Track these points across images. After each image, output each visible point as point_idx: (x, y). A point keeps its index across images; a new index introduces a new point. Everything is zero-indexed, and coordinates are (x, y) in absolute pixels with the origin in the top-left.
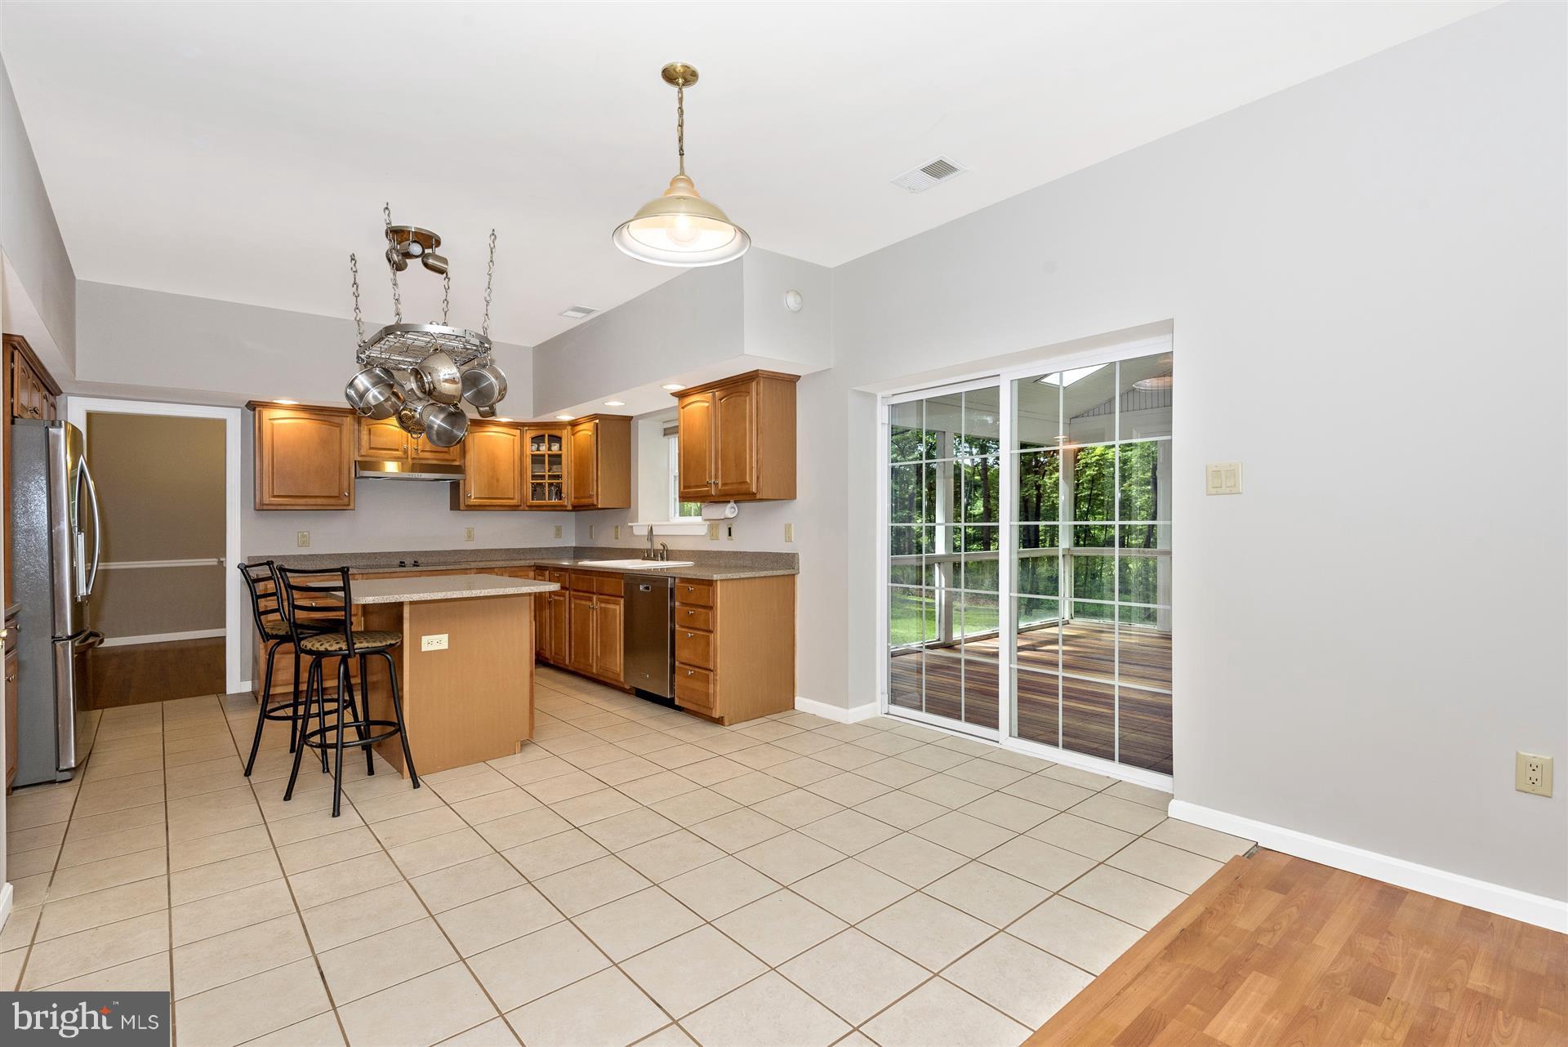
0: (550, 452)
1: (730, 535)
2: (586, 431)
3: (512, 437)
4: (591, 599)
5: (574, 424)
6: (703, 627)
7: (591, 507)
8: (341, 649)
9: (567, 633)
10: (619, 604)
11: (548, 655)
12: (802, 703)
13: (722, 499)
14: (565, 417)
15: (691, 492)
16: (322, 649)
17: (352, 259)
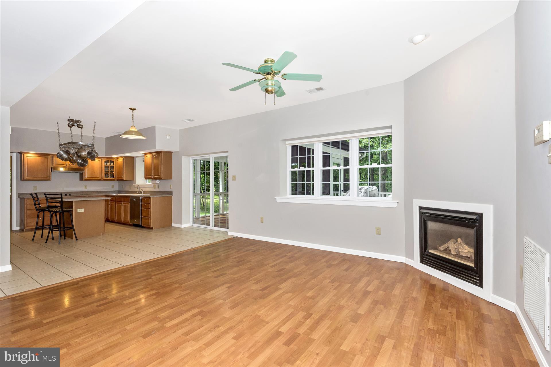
0: (110, 165)
1: (158, 187)
2: (121, 160)
3: (99, 161)
4: (121, 203)
5: (117, 158)
6: (148, 208)
7: (123, 180)
8: (60, 211)
9: (115, 213)
10: (129, 204)
11: (110, 219)
12: (173, 225)
13: (155, 179)
14: (115, 156)
15: (147, 177)
16: (56, 210)
17: (57, 123)
